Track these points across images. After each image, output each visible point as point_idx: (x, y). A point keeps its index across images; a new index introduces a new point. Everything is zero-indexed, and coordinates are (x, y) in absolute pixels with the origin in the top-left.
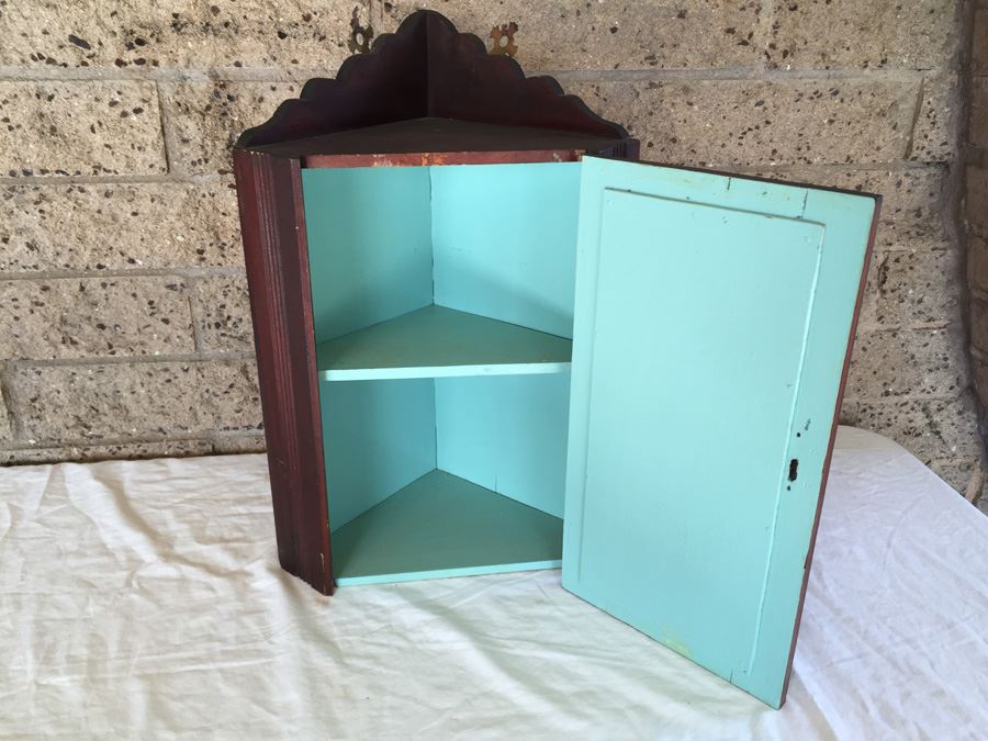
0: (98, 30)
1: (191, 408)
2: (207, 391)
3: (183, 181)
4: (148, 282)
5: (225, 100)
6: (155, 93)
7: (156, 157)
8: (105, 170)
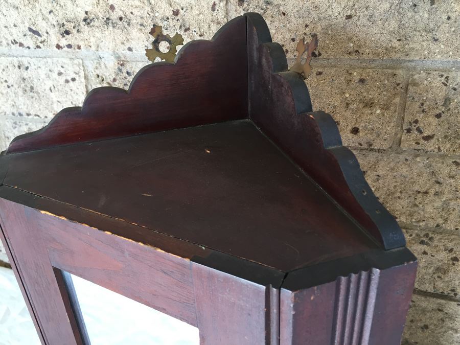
0: (44, 24)
5: (125, 75)
6: (82, 67)
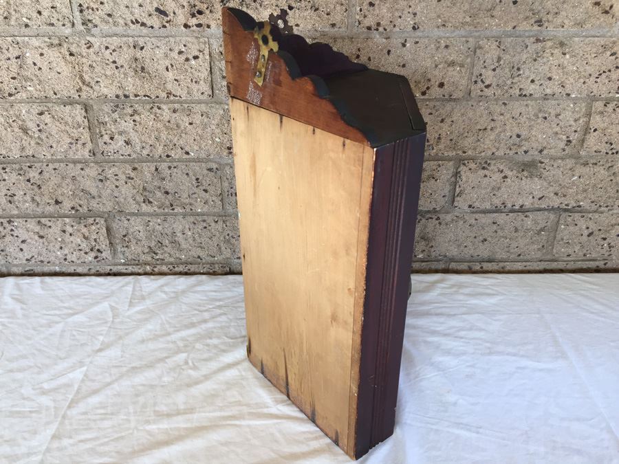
0: (173, 4)
1: (218, 245)
2: (228, 235)
3: (221, 103)
4: (196, 167)
6: (207, 46)
7: (205, 87)
8: (174, 95)
